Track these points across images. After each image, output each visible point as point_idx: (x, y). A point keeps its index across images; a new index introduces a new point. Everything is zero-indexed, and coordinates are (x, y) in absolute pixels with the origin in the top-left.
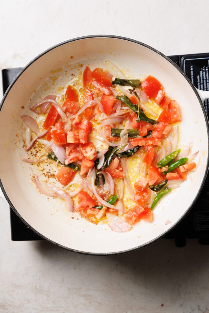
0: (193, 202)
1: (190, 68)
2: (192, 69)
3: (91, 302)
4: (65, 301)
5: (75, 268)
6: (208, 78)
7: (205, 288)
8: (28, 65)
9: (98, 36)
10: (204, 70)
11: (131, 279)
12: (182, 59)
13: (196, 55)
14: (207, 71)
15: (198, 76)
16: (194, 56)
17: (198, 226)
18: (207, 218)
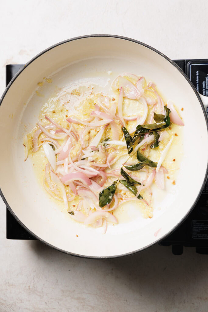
2: (197, 74)
3: (84, 305)
4: (58, 302)
5: (69, 270)
7: (201, 298)
9: (102, 35)
11: (125, 284)
12: (189, 63)
15: (204, 82)
16: (200, 62)
17: (195, 235)
18: (205, 227)
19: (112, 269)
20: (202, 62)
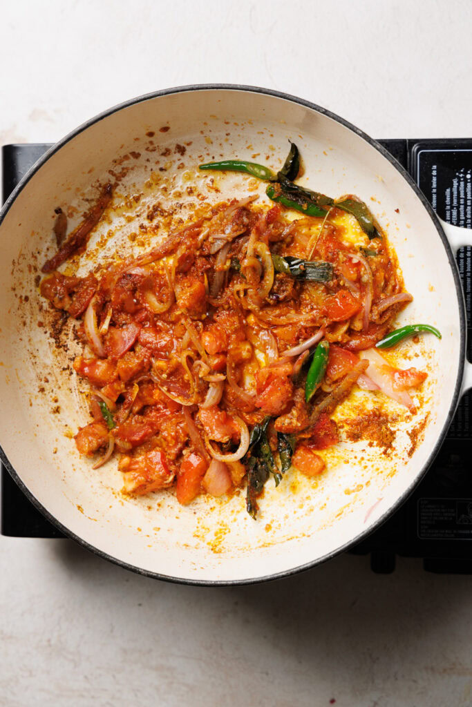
0: (418, 478)
1: (432, 171)
2: (434, 173)
3: (172, 683)
4: (114, 676)
5: (140, 605)
6: (469, 197)
7: (432, 669)
8: (62, 142)
9: (224, 86)
10: (463, 177)
11: (265, 637)
12: (415, 148)
13: (445, 142)
14: (469, 181)
15: (448, 190)
16: (442, 144)
17: (424, 531)
18: (446, 514)
19: (236, 603)
20: (445, 144)
